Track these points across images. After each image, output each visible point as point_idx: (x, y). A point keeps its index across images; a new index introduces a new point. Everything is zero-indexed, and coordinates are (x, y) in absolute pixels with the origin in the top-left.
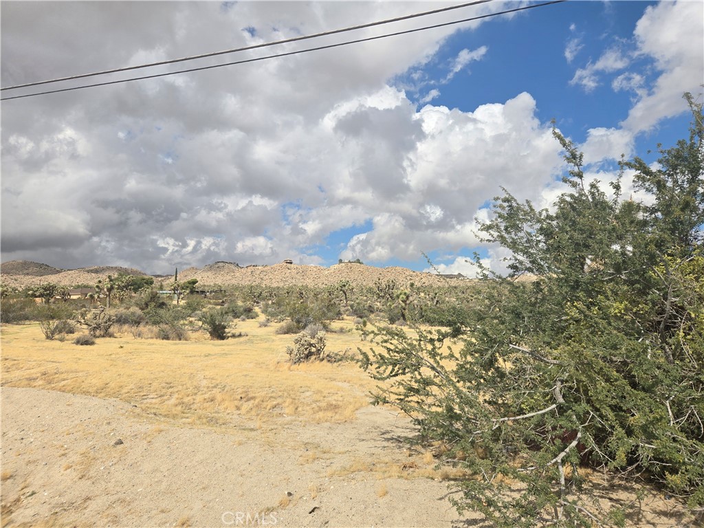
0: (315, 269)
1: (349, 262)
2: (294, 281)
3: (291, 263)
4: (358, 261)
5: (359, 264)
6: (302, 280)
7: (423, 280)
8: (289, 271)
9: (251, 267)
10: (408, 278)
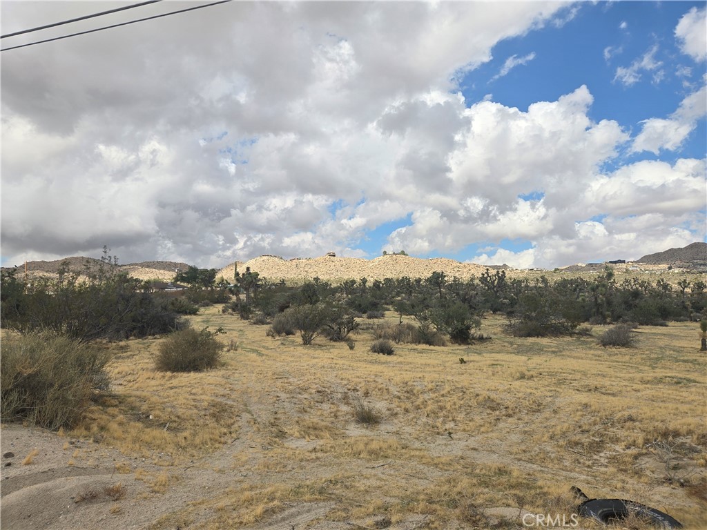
0: (358, 262)
1: (394, 254)
2: (339, 274)
3: (334, 256)
4: (403, 253)
5: (404, 256)
6: (347, 273)
7: (472, 272)
8: (333, 264)
9: (296, 260)
10: (456, 269)
